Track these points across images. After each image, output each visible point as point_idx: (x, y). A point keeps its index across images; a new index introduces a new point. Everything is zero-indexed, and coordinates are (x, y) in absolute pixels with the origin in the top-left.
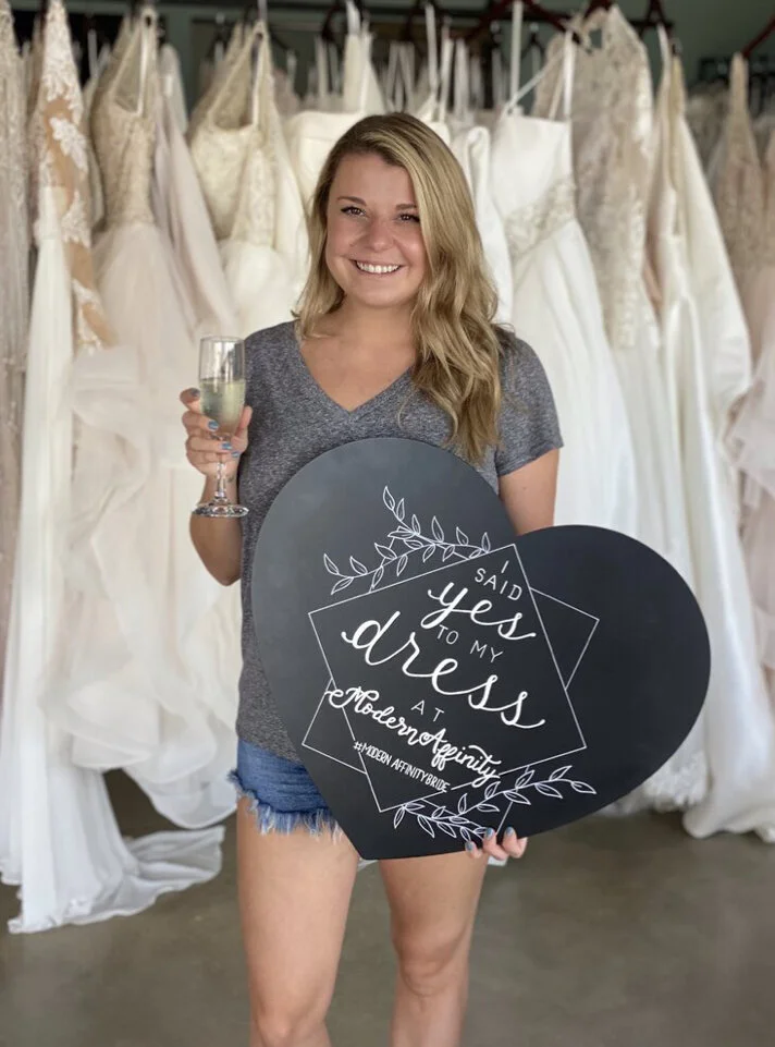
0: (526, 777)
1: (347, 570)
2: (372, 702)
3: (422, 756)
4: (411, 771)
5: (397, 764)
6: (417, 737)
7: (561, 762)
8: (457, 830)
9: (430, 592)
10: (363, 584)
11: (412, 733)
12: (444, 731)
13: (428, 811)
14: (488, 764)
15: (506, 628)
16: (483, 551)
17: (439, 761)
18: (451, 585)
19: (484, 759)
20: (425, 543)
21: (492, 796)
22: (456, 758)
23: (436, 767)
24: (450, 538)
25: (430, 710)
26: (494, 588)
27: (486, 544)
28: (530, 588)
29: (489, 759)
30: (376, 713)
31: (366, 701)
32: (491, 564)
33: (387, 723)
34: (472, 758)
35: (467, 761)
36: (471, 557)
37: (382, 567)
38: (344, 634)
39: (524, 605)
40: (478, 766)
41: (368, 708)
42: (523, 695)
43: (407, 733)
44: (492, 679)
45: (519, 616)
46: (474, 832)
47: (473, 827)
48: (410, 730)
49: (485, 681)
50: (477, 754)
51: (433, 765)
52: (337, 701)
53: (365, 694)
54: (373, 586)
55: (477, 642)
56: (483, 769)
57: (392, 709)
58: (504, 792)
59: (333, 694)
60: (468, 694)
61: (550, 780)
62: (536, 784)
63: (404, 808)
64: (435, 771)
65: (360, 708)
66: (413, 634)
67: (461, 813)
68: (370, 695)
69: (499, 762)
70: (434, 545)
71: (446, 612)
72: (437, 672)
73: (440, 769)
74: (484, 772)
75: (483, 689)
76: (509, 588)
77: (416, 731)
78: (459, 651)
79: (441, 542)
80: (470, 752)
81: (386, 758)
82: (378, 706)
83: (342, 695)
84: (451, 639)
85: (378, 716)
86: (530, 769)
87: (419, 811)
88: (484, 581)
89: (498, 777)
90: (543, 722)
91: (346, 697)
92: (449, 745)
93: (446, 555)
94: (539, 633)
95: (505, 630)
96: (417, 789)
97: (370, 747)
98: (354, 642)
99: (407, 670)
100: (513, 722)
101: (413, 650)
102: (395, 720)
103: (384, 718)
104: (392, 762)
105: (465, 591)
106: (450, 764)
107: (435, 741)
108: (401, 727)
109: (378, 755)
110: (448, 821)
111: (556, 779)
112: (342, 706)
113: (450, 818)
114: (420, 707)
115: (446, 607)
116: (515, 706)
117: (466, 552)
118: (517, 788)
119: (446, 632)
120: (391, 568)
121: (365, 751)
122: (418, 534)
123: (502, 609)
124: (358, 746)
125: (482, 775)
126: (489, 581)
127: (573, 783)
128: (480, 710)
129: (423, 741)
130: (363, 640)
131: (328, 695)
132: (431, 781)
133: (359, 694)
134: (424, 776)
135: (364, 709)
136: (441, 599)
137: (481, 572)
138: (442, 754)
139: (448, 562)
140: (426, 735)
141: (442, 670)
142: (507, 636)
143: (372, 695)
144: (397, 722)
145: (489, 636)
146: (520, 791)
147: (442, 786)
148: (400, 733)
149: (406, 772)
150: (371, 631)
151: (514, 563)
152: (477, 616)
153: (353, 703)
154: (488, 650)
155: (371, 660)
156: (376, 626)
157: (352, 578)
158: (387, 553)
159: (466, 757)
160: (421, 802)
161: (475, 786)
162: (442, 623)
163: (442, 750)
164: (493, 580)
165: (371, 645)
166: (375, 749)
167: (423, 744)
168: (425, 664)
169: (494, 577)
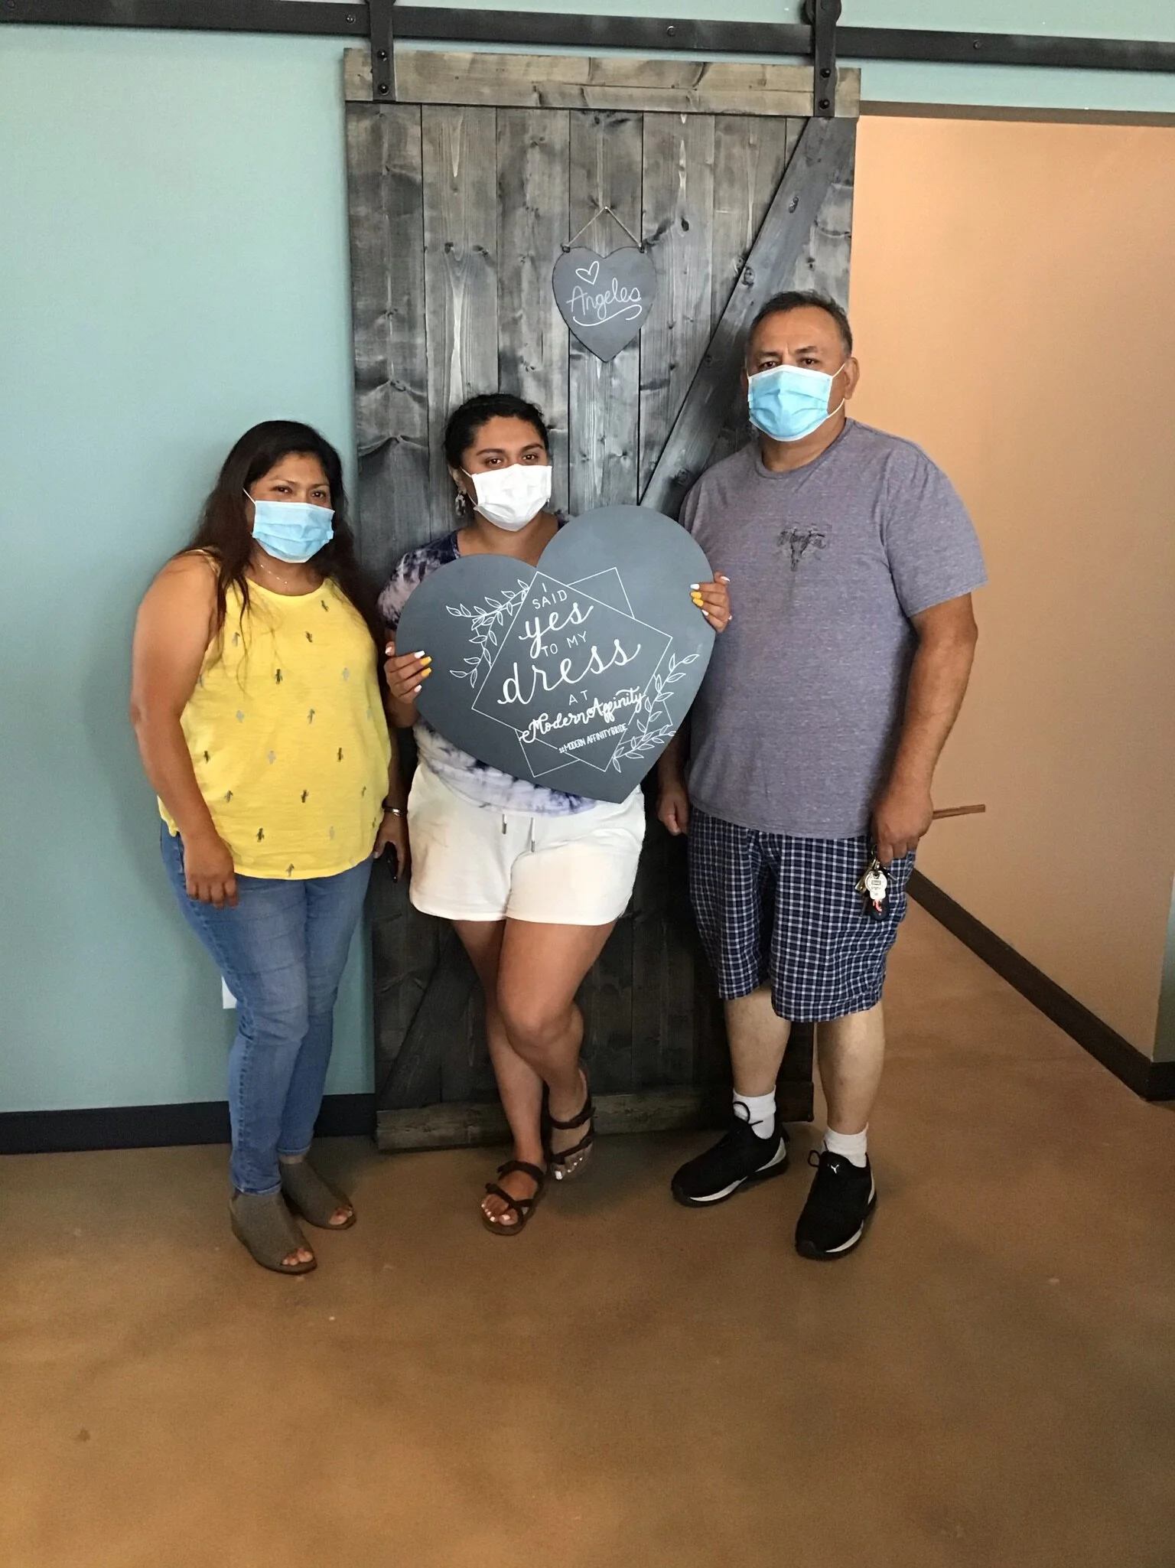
0: (659, 682)
1: (470, 668)
2: (546, 721)
3: (598, 723)
4: (601, 736)
5: (590, 739)
6: (586, 716)
7: (668, 657)
8: (651, 742)
9: (520, 637)
10: (483, 667)
11: (582, 717)
12: (596, 700)
13: (628, 748)
14: (634, 694)
15: (575, 617)
16: (525, 591)
17: (609, 717)
18: (527, 623)
19: (629, 693)
20: (493, 615)
21: (651, 708)
22: (616, 707)
23: (610, 721)
24: (503, 600)
25: (579, 697)
26: (550, 603)
27: (524, 586)
28: (567, 586)
29: (631, 691)
30: (554, 725)
31: (543, 724)
32: (536, 593)
33: (564, 724)
34: (623, 699)
35: (622, 703)
36: (523, 599)
37: (484, 649)
38: (499, 702)
39: (572, 597)
40: (630, 701)
41: (548, 726)
42: (617, 642)
43: (579, 719)
44: (594, 649)
45: (575, 605)
46: (660, 735)
47: (657, 733)
48: (579, 716)
49: (591, 654)
50: (624, 695)
51: (608, 722)
52: (527, 738)
53: (540, 720)
54: (490, 663)
55: (568, 639)
56: (634, 698)
57: (560, 715)
58: (656, 700)
59: (523, 737)
60: (590, 669)
61: (671, 671)
62: (667, 680)
63: (614, 758)
64: (612, 725)
65: (544, 730)
66: (533, 667)
67: (645, 732)
69: (638, 687)
70: (499, 612)
71: (538, 640)
72: (564, 674)
73: (613, 720)
74: (636, 700)
75: (594, 659)
76: (557, 596)
77: (582, 714)
78: (565, 652)
79: (501, 607)
80: (619, 697)
81: (581, 743)
82: (552, 720)
83: (529, 733)
84: (554, 651)
85: (556, 725)
86: (656, 675)
87: (624, 752)
88: (542, 605)
89: (645, 695)
90: (639, 646)
91: (532, 732)
92: (606, 704)
93: (510, 611)
94: (594, 604)
95: (576, 619)
96: (611, 743)
97: (569, 744)
98: (509, 700)
99: (549, 688)
100: (626, 661)
101: (541, 675)
102: (566, 720)
103: (561, 723)
104: (586, 741)
105: (537, 620)
106: (616, 713)
107: (596, 709)
108: (573, 719)
109: (576, 745)
110: (642, 743)
111: (674, 667)
112: (534, 738)
113: (642, 740)
114: (572, 699)
115: (536, 637)
116: (618, 652)
117: (518, 599)
118: (659, 691)
119: (548, 649)
120: (489, 645)
121: (568, 749)
122: (486, 614)
123: (564, 610)
124: (562, 750)
125: (636, 703)
126: (544, 602)
127: (684, 662)
128: (603, 671)
129: (591, 715)
130: (512, 694)
131: (522, 739)
132: (614, 731)
133: (536, 724)
134: (609, 732)
135: (546, 728)
136: (529, 635)
137: (536, 602)
138: (607, 712)
139: (514, 613)
140: (589, 711)
141: (565, 669)
142: (580, 621)
143: (544, 718)
144: (569, 719)
145: (572, 630)
146: (662, 692)
147: (622, 728)
148: (576, 722)
150: (511, 686)
151: (548, 582)
152: (556, 626)
153: (538, 731)
154: (577, 637)
155: (525, 701)
156: (511, 681)
157: (475, 669)
158: (480, 639)
159: (620, 702)
160: (620, 747)
161: (638, 712)
162: (542, 646)
163: (605, 709)
164: (545, 600)
165: (518, 693)
166: (572, 743)
167: (593, 716)
168: (554, 676)
169: (544, 598)
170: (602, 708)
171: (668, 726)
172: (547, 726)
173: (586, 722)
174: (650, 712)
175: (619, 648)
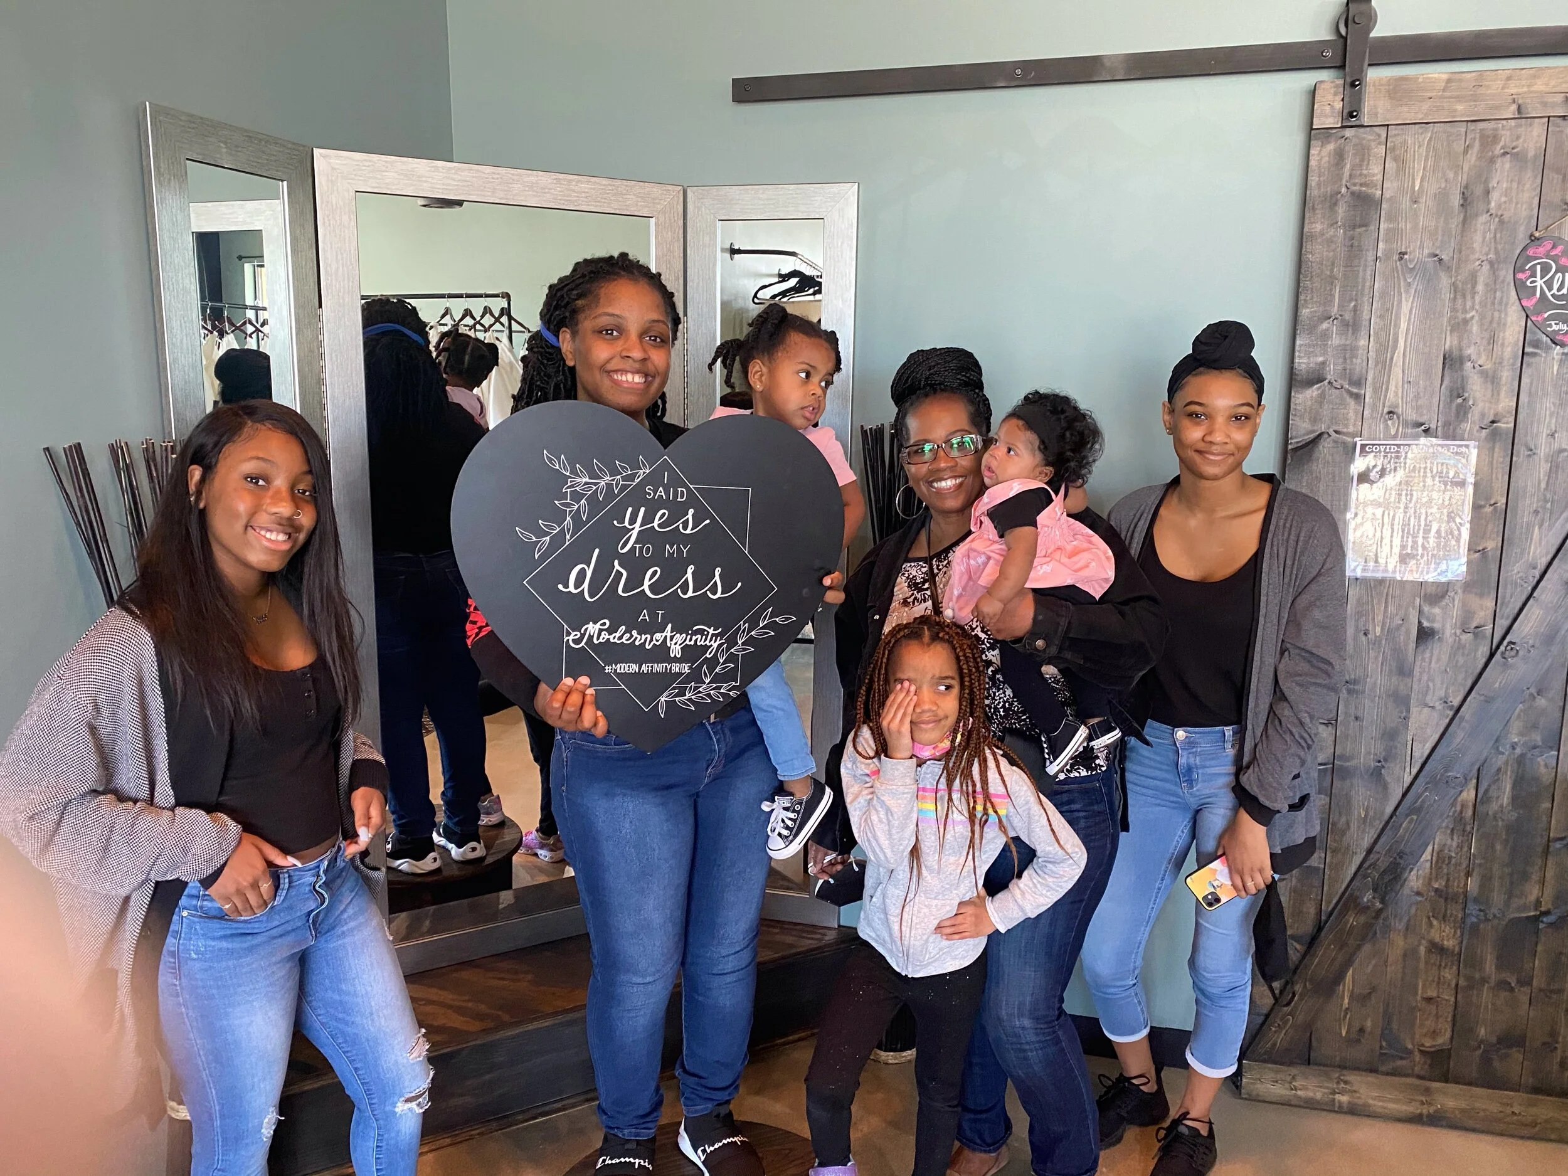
0: (744, 631)
1: (541, 533)
2: (604, 630)
3: (661, 653)
4: (658, 668)
5: (644, 668)
6: (651, 640)
7: (764, 608)
8: (709, 695)
9: (615, 522)
10: (558, 539)
11: (646, 639)
12: (670, 626)
13: (682, 692)
14: (713, 635)
15: (685, 525)
16: (643, 472)
17: (676, 650)
18: (630, 509)
19: (708, 632)
20: (595, 484)
21: (724, 658)
22: (687, 642)
23: (675, 656)
24: (614, 472)
25: (653, 615)
26: (664, 498)
27: (644, 465)
28: (690, 486)
29: (711, 631)
30: (611, 637)
31: (601, 631)
32: (653, 479)
33: (624, 640)
34: (699, 636)
35: (696, 640)
36: (637, 481)
37: (568, 518)
38: (560, 587)
39: (692, 501)
40: (706, 640)
41: (605, 636)
42: (718, 571)
43: (642, 641)
44: (690, 569)
45: (691, 511)
46: (722, 691)
47: (719, 688)
48: (644, 637)
49: (686, 573)
50: (701, 632)
51: (672, 655)
52: (574, 641)
53: (598, 626)
54: (568, 537)
55: (668, 546)
56: (711, 640)
57: (623, 628)
58: (732, 650)
59: (571, 638)
60: (676, 589)
61: (761, 625)
62: (753, 633)
63: (663, 699)
64: (676, 660)
65: (598, 639)
66: (616, 562)
67: (707, 682)
68: (602, 625)
69: (720, 630)
70: (603, 483)
71: (635, 534)
72: (647, 583)
74: (712, 642)
75: (687, 579)
76: (675, 493)
77: (649, 636)
78: (656, 559)
79: (608, 478)
80: (695, 633)
81: (634, 668)
82: (610, 631)
83: (579, 636)
85: (614, 638)
86: (744, 624)
87: (677, 695)
88: (654, 496)
89: (723, 641)
90: (740, 584)
91: (583, 635)
92: (678, 635)
93: (617, 487)
94: (713, 519)
95: (685, 528)
96: (668, 679)
97: (618, 666)
98: (571, 588)
99: (623, 592)
100: (719, 595)
101: (622, 574)
102: (628, 635)
103: (620, 638)
104: (640, 669)
105: (643, 510)
106: (685, 649)
107: (666, 637)
108: (636, 638)
109: (627, 668)
110: (700, 692)
111: (765, 623)
112: (583, 644)
114: (645, 615)
115: (633, 529)
116: (715, 582)
117: (631, 478)
118: (740, 643)
119: (641, 549)
120: (577, 517)
121: (616, 670)
122: (587, 480)
123: (677, 512)
124: (608, 669)
125: (711, 646)
126: (658, 494)
127: (777, 620)
128: (690, 597)
129: (657, 641)
130: (579, 582)
131: (568, 640)
132: (676, 668)
133: (592, 628)
134: (669, 668)
135: (601, 638)
136: (626, 524)
137: (649, 489)
138: (676, 644)
139: (620, 492)
140: (658, 636)
141: (650, 580)
142: (688, 531)
143: (604, 624)
144: (632, 636)
145: (675, 537)
146: (743, 644)
147: (686, 668)
148: (637, 643)
149: (654, 671)
150: (582, 573)
151: (672, 472)
152: (659, 526)
153: (591, 637)
154: (679, 548)
155: (591, 597)
156: (583, 568)
157: (548, 538)
158: (568, 505)
159: (694, 638)
160: (674, 688)
161: (709, 656)
162: (635, 543)
163: (674, 641)
164: (661, 491)
165: (586, 585)
166: (623, 665)
167: (658, 643)
168: (635, 581)
169: (661, 489)
170: (671, 639)
171: (734, 683)
172: (603, 635)
173: (648, 647)
174: (721, 661)
175: (717, 578)
